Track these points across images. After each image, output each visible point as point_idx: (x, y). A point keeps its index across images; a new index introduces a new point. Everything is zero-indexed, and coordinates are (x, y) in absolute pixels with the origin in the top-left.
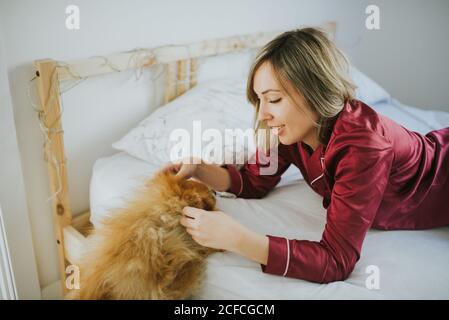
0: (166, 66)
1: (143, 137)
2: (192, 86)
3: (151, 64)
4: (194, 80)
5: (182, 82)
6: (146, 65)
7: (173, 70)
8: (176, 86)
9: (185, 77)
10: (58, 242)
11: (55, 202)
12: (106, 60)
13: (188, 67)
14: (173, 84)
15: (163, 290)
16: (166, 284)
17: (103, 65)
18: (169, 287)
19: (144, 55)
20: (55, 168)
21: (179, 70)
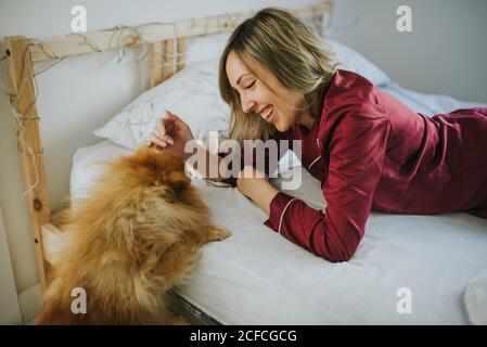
0: (151, 45)
1: (128, 123)
2: (179, 69)
3: (134, 43)
4: (182, 62)
5: (168, 64)
6: (128, 45)
7: (158, 50)
8: (162, 68)
9: (172, 59)
10: (36, 241)
11: (32, 196)
12: (85, 38)
13: (175, 48)
14: (158, 67)
15: (146, 275)
16: (149, 268)
17: (82, 44)
18: (152, 271)
19: (126, 33)
20: (31, 159)
21: (165, 51)
